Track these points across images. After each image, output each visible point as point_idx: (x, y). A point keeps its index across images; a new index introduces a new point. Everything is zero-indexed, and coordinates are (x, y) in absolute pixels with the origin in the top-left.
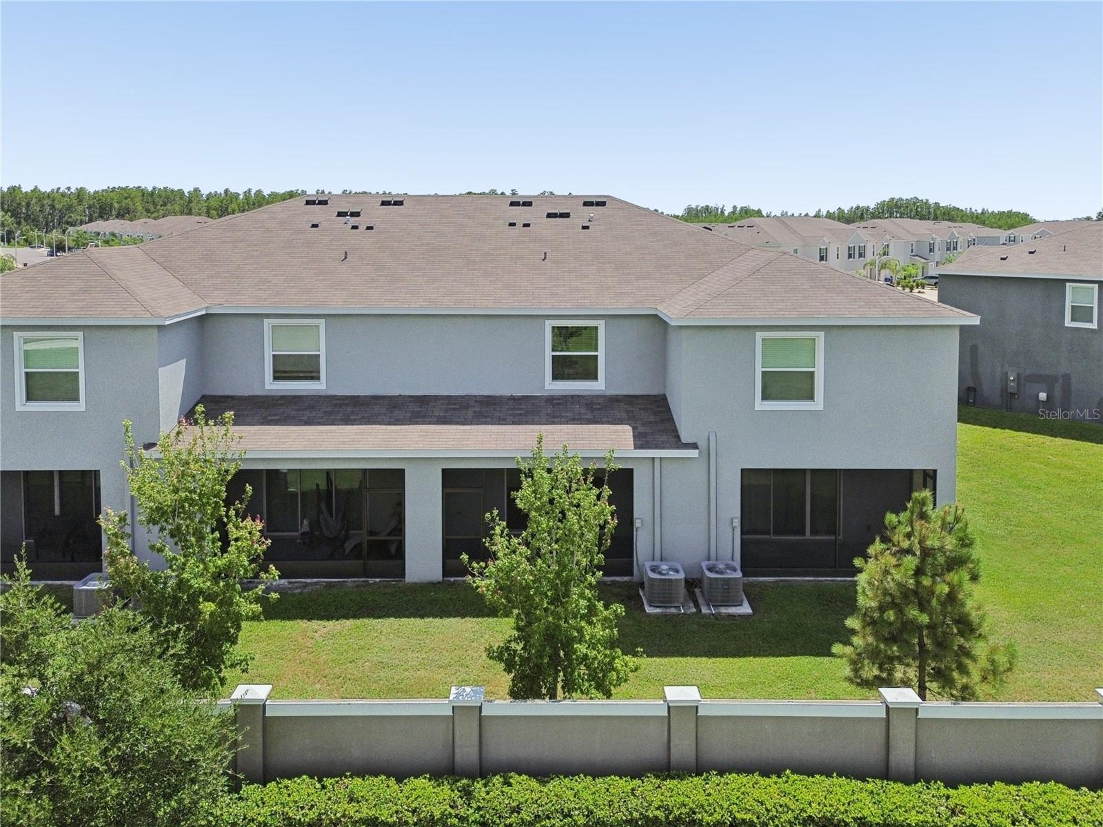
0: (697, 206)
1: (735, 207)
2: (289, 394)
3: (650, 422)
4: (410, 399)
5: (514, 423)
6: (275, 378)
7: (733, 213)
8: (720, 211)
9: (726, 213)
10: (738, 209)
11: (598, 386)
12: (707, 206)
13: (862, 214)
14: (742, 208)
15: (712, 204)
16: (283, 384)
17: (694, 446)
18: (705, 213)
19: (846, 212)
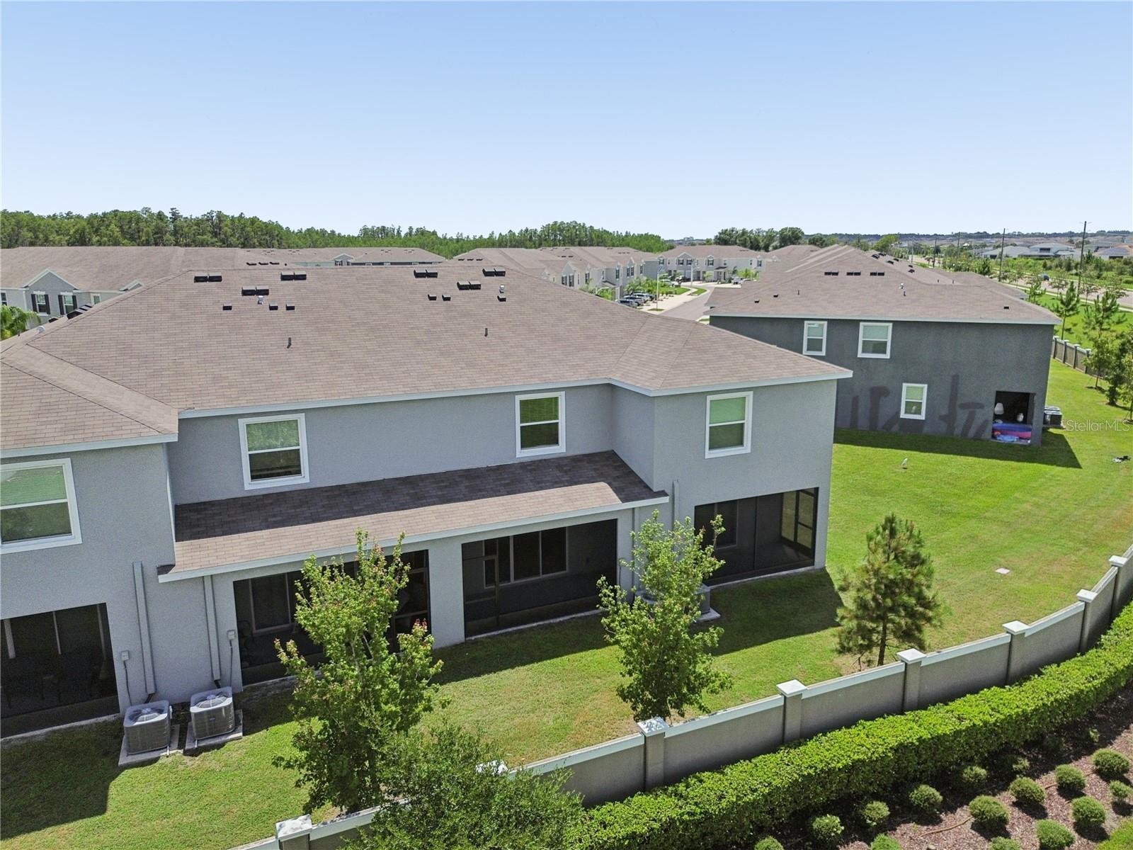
0: (373, 227)
1: (411, 228)
2: (271, 492)
3: (618, 477)
4: (397, 482)
5: (509, 493)
6: (253, 478)
7: (410, 233)
8: (396, 231)
9: (403, 234)
10: (414, 231)
11: (559, 450)
12: (384, 227)
13: (531, 237)
14: (417, 229)
15: (388, 225)
16: (264, 483)
17: (662, 494)
18: (381, 234)
19: (517, 234)
